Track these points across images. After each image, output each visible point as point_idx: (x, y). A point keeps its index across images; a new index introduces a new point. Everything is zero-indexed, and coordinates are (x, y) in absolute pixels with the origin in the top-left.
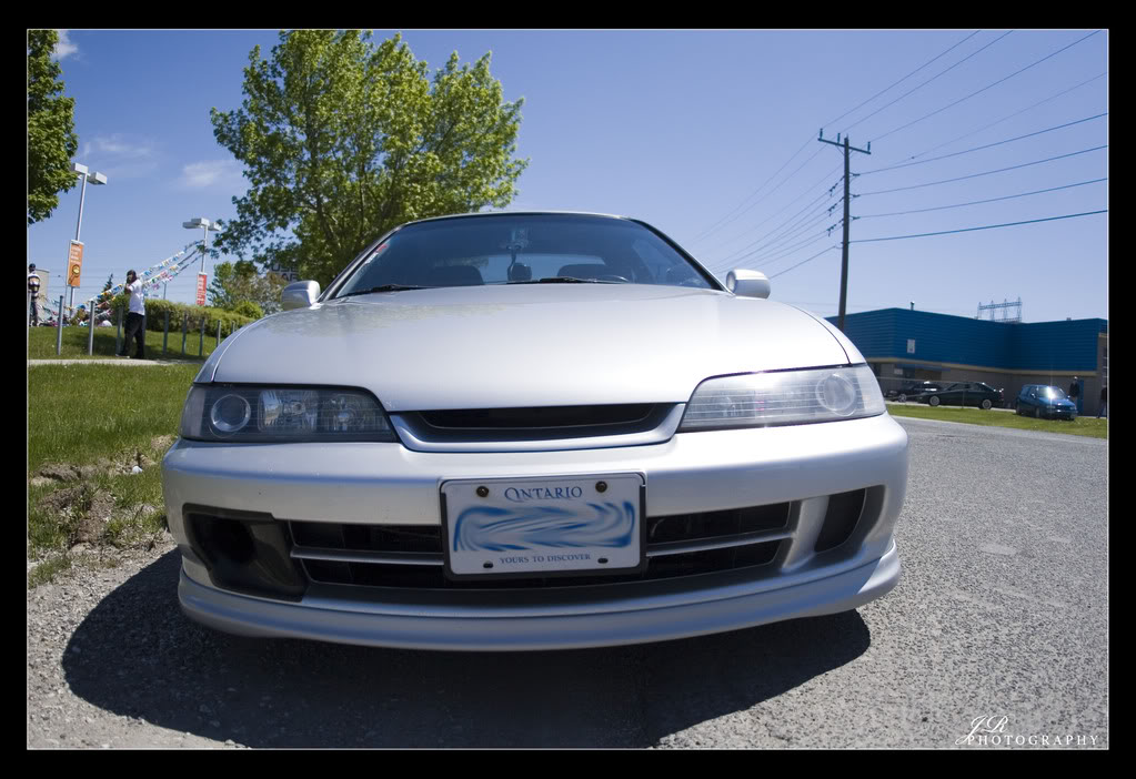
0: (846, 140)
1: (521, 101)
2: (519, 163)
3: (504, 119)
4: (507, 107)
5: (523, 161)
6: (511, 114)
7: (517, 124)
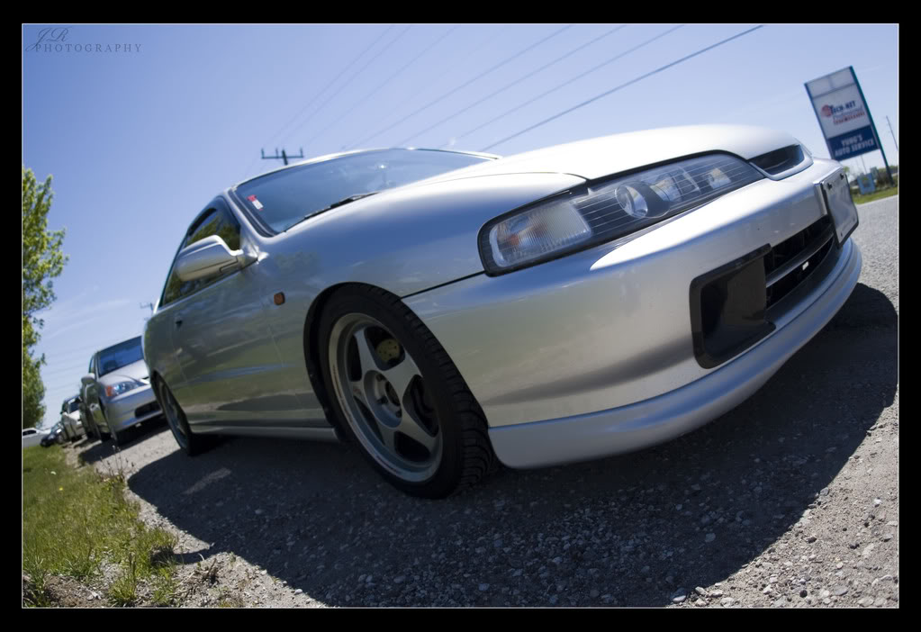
0: (283, 152)
1: (49, 180)
2: (59, 234)
3: (40, 199)
4: (40, 188)
5: (60, 231)
6: (44, 193)
7: (51, 200)
